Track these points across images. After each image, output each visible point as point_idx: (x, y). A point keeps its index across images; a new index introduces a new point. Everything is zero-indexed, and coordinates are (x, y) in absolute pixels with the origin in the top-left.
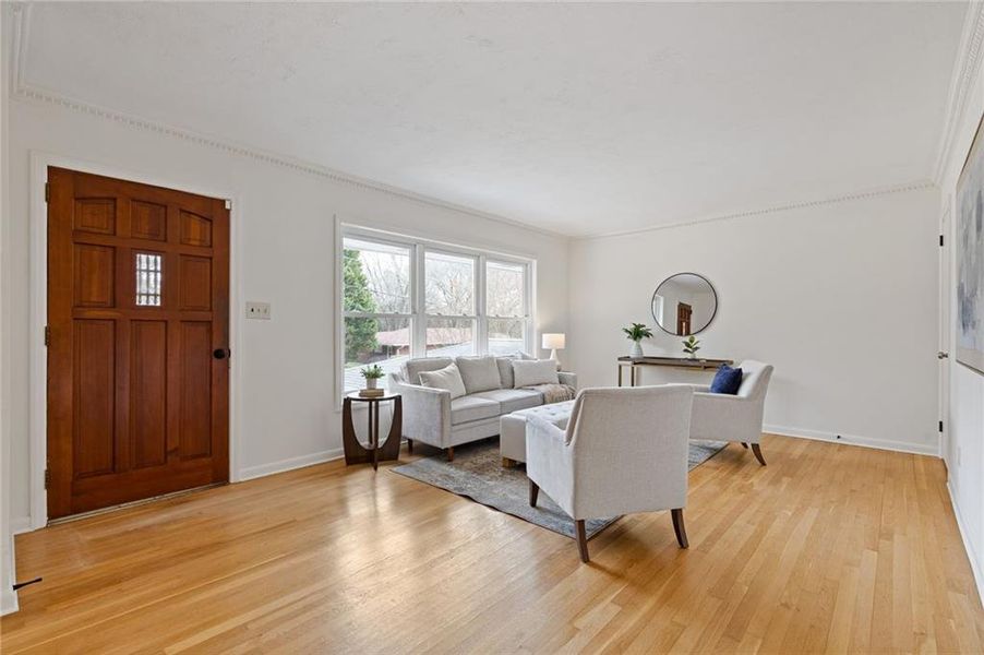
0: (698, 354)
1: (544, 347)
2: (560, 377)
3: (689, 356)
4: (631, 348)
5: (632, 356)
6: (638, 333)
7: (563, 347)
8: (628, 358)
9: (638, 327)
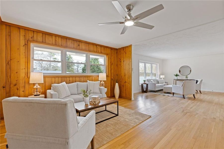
0: (188, 79)
1: (161, 77)
2: (165, 82)
3: (186, 79)
4: (176, 78)
5: (176, 79)
6: (177, 75)
7: (164, 77)
8: (175, 79)
9: (177, 74)
